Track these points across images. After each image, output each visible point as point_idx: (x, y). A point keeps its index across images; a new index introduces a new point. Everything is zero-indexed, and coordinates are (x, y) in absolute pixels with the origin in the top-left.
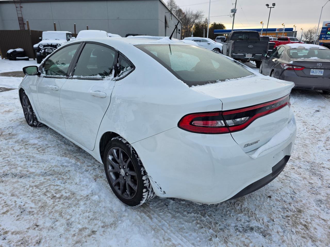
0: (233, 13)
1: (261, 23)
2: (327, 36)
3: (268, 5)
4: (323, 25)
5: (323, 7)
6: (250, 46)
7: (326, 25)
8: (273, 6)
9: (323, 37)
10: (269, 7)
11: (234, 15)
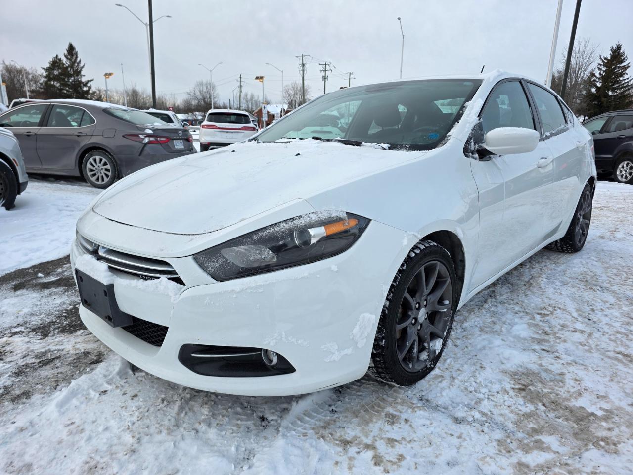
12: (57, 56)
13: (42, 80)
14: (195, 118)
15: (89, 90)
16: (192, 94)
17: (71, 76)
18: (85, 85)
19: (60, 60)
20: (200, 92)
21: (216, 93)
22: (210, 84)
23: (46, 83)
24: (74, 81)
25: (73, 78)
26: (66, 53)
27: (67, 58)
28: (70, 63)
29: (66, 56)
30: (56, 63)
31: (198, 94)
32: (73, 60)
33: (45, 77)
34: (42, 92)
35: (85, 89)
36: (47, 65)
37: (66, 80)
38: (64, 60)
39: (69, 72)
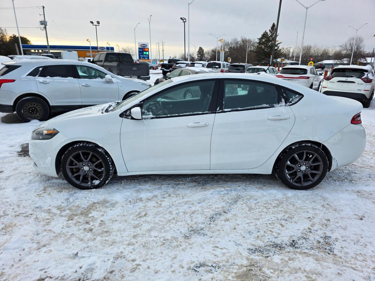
0: (43, 26)
1: (88, 40)
2: (144, 56)
3: (92, 22)
4: (139, 45)
5: (135, 29)
6: (134, 68)
7: (141, 46)
8: (98, 24)
9: (141, 57)
10: (94, 24)
11: (45, 28)
12: (266, 31)
13: (256, 45)
14: (342, 62)
15: (278, 49)
16: (343, 46)
17: (271, 41)
18: (277, 46)
19: (267, 33)
20: (350, 45)
21: (364, 44)
22: (360, 38)
23: (258, 46)
24: (271, 44)
25: (271, 43)
26: (270, 29)
27: (270, 32)
28: (271, 34)
29: (270, 31)
30: (265, 35)
31: (348, 46)
32: (273, 33)
33: (258, 43)
34: (255, 51)
35: (276, 48)
36: (260, 37)
37: (268, 44)
38: (269, 32)
39: (270, 39)
